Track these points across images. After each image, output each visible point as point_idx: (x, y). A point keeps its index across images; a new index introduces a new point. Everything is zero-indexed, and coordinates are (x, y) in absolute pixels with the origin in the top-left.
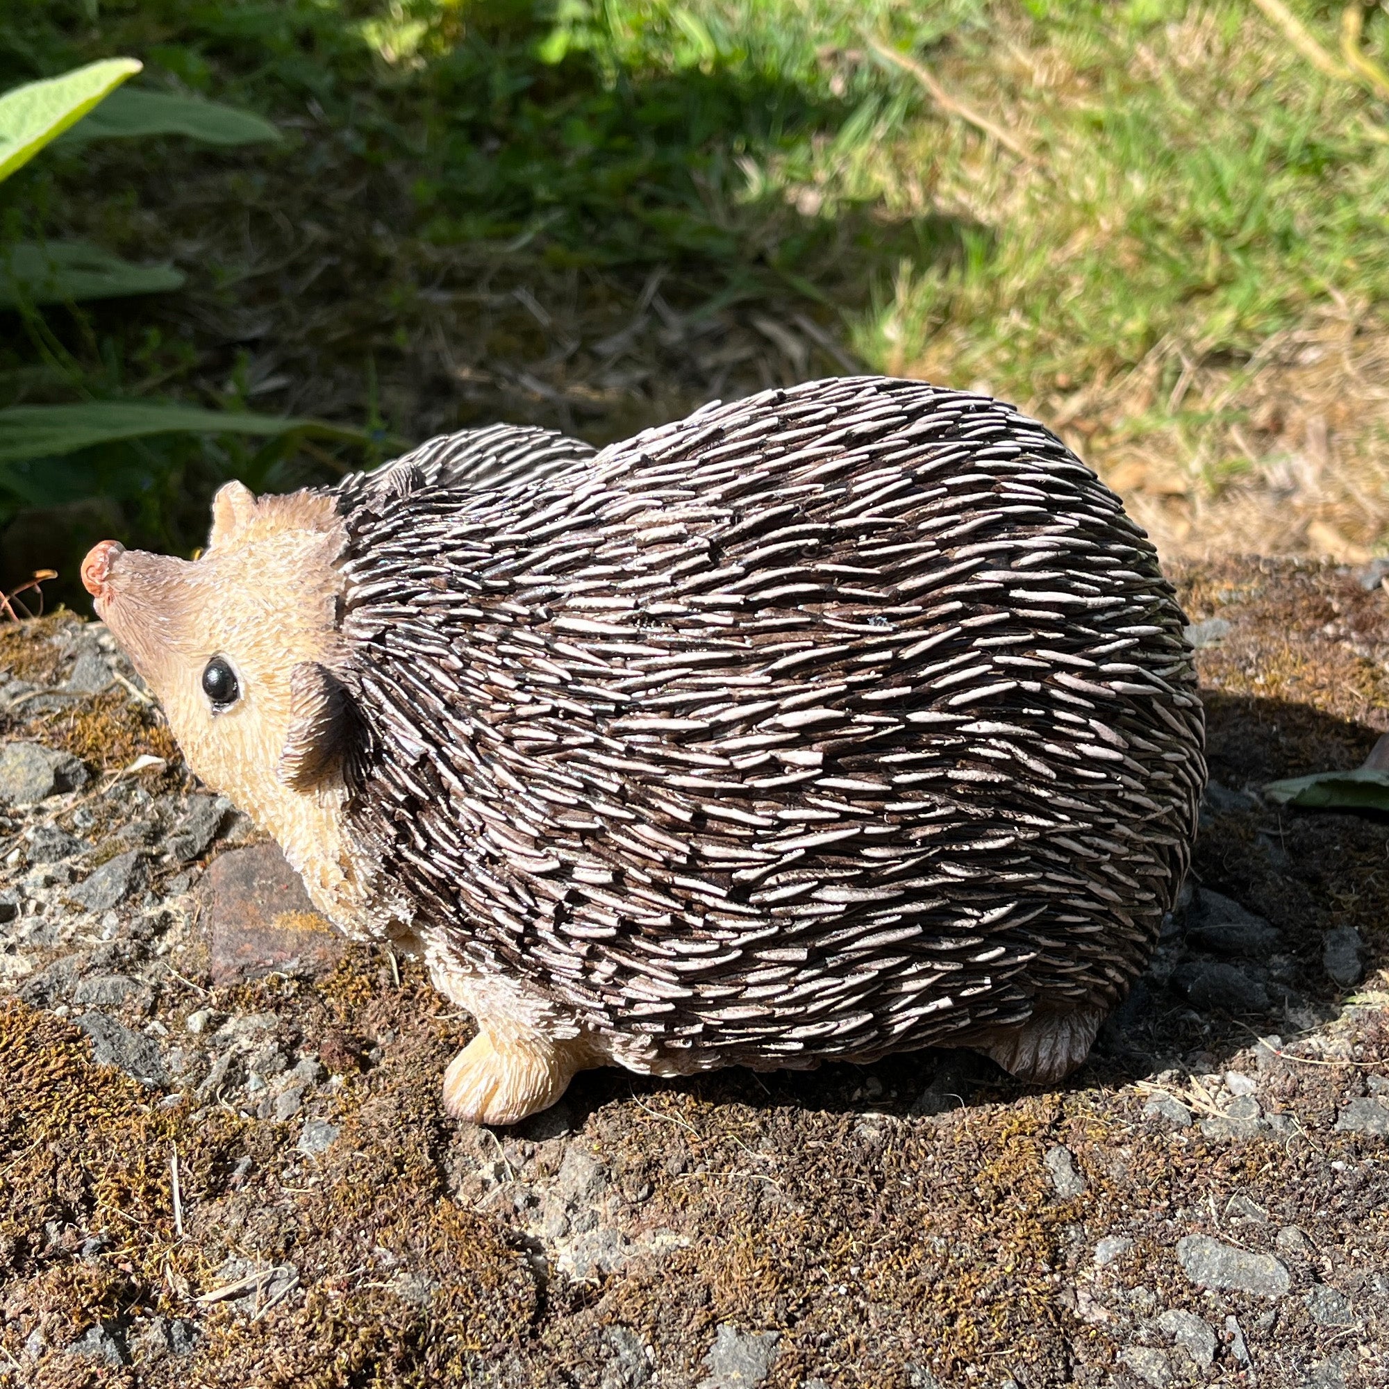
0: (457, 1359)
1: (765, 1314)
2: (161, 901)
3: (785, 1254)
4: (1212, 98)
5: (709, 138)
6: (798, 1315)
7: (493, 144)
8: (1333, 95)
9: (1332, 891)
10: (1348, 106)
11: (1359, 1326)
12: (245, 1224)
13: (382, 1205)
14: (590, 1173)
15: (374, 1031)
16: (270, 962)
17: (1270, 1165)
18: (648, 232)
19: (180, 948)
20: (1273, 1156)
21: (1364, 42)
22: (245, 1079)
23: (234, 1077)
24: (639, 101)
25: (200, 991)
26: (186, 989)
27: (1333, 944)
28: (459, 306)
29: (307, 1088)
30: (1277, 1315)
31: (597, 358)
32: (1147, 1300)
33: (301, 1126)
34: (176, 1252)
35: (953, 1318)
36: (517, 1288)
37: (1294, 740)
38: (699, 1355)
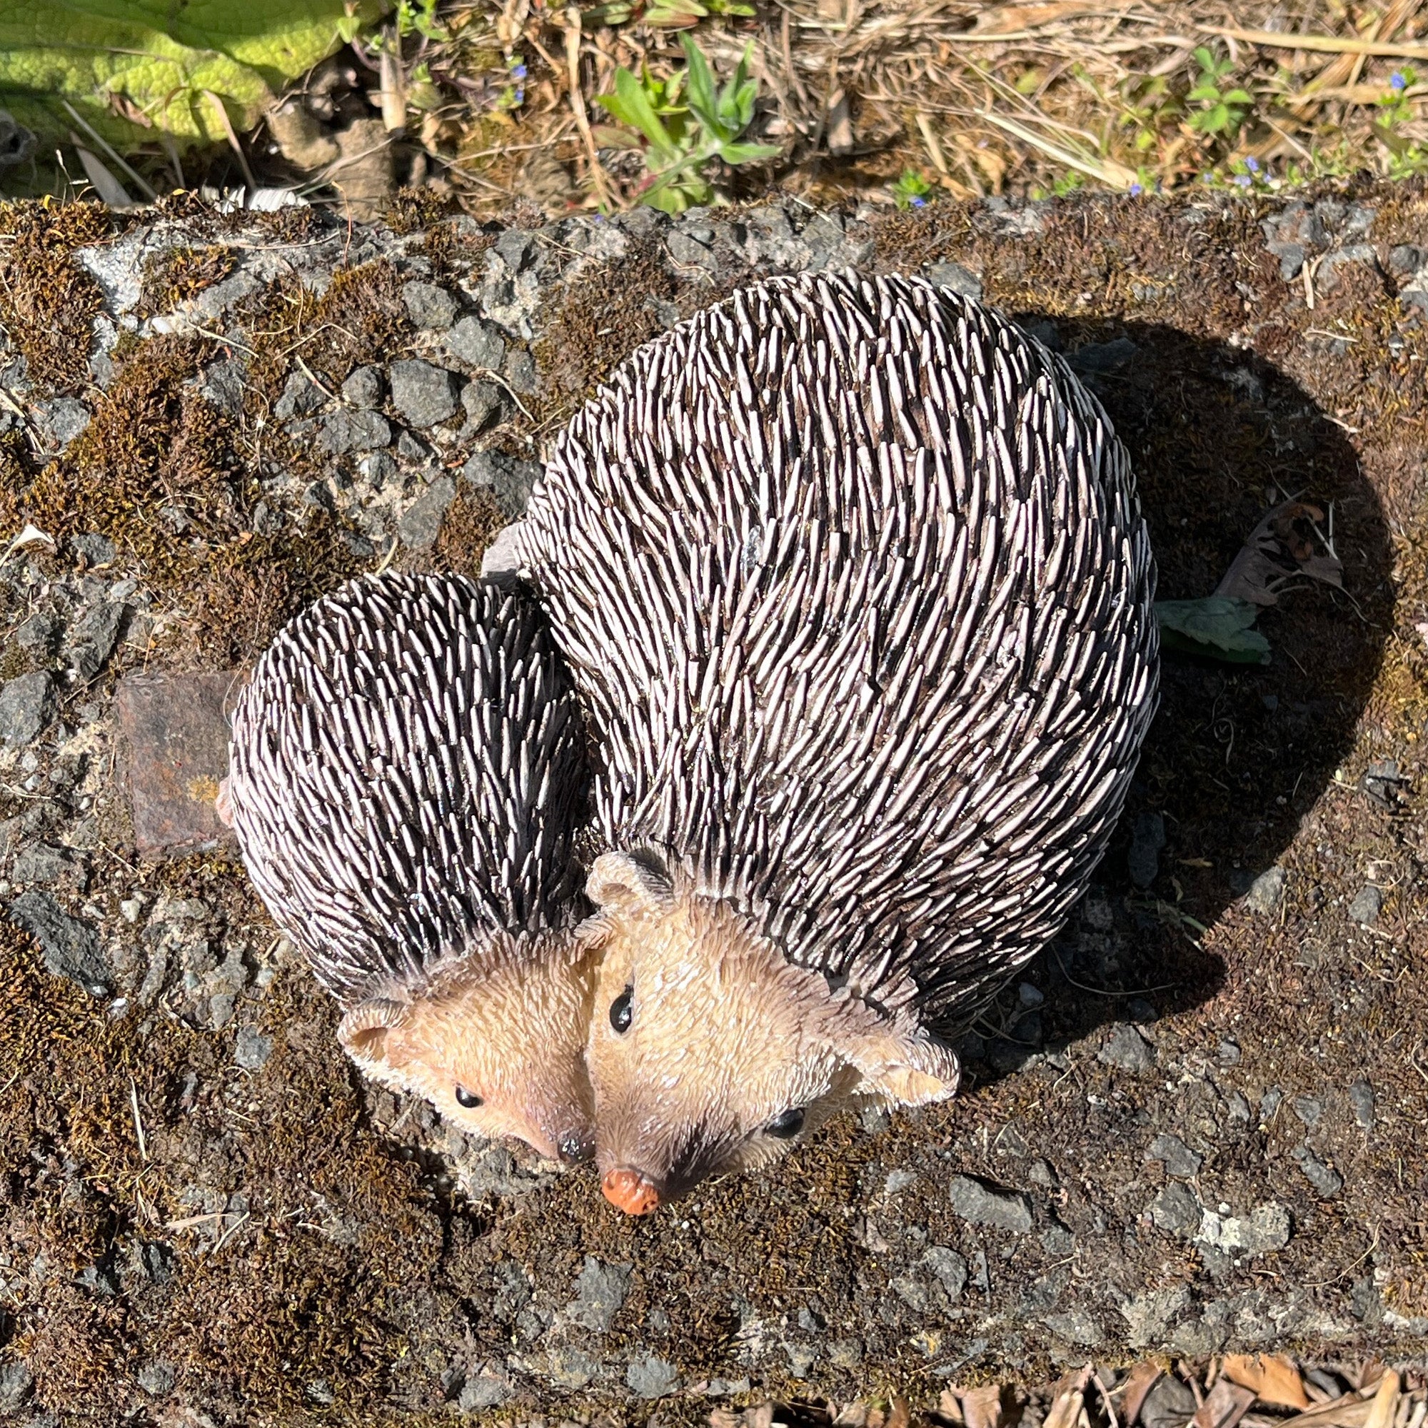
0: (381, 1290)
1: (623, 1253)
2: (75, 735)
12: (201, 1162)
13: (314, 1146)
16: (191, 843)
19: (102, 801)
20: (1042, 1096)
22: (181, 974)
23: (171, 978)
25: (129, 868)
26: (115, 862)
29: (237, 993)
33: (235, 1036)
34: (145, 1177)
36: (428, 1234)
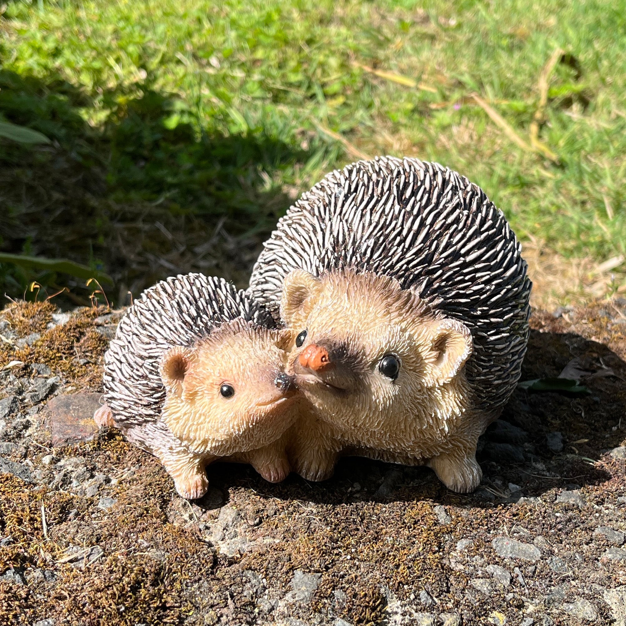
0: (178, 582)
1: (315, 566)
2: (25, 417)
3: (323, 544)
4: (474, 158)
5: (245, 163)
6: (330, 566)
7: (142, 164)
8: (527, 158)
9: (549, 419)
10: (534, 162)
11: (570, 573)
12: (77, 531)
13: (140, 524)
14: (234, 515)
15: (129, 465)
16: (80, 437)
17: (529, 513)
18: (218, 201)
19: (36, 434)
20: (530, 510)
21: (540, 137)
22: (71, 482)
23: (66, 480)
24: (213, 147)
25: (47, 449)
26: (40, 448)
27: (551, 437)
28: (129, 229)
29: (101, 484)
30: (536, 568)
31: (195, 254)
32: (480, 561)
33: (98, 499)
34: (45, 544)
35: (398, 566)
36: (205, 554)
37: (530, 366)
38: (287, 582)
